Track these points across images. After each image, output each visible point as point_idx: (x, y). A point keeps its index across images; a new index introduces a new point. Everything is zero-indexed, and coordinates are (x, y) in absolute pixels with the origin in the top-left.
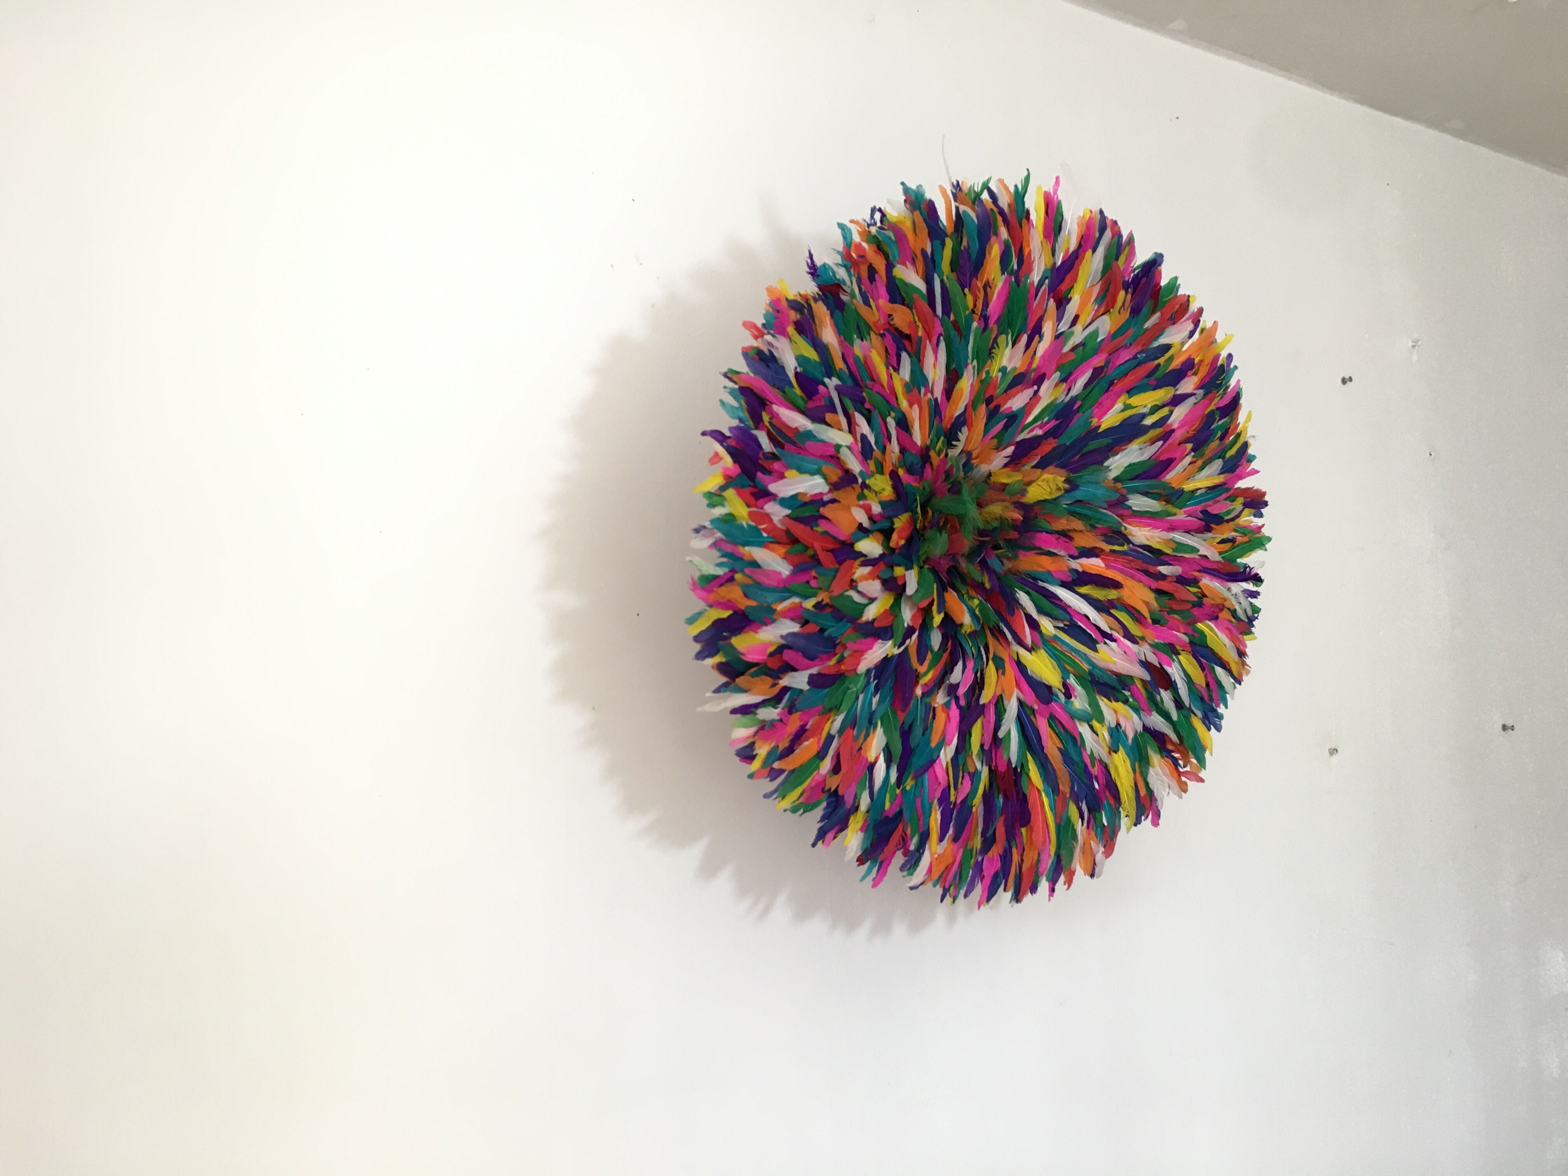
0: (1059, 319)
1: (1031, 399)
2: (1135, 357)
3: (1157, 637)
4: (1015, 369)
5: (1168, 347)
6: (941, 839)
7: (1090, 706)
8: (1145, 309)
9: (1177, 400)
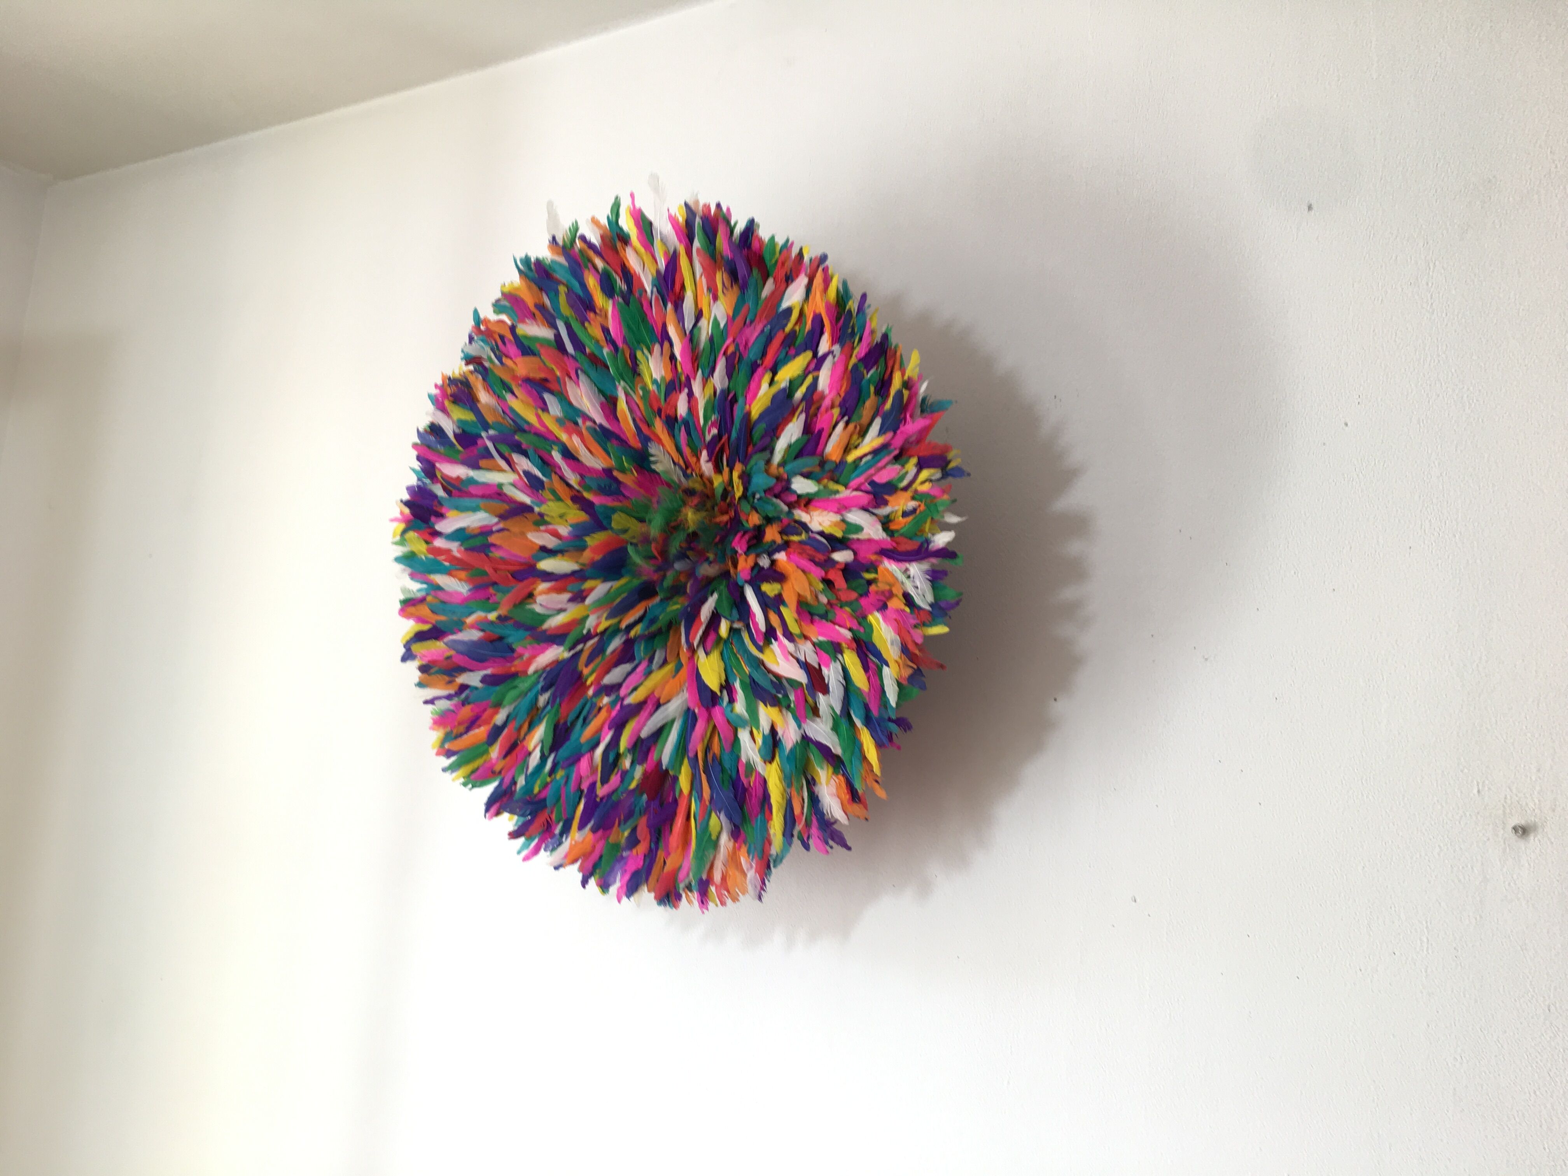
0: (680, 319)
1: (689, 402)
2: (762, 331)
3: (820, 634)
4: (663, 378)
5: (789, 310)
6: (581, 827)
7: (747, 711)
8: (752, 282)
9: (818, 362)
